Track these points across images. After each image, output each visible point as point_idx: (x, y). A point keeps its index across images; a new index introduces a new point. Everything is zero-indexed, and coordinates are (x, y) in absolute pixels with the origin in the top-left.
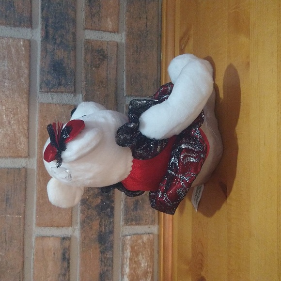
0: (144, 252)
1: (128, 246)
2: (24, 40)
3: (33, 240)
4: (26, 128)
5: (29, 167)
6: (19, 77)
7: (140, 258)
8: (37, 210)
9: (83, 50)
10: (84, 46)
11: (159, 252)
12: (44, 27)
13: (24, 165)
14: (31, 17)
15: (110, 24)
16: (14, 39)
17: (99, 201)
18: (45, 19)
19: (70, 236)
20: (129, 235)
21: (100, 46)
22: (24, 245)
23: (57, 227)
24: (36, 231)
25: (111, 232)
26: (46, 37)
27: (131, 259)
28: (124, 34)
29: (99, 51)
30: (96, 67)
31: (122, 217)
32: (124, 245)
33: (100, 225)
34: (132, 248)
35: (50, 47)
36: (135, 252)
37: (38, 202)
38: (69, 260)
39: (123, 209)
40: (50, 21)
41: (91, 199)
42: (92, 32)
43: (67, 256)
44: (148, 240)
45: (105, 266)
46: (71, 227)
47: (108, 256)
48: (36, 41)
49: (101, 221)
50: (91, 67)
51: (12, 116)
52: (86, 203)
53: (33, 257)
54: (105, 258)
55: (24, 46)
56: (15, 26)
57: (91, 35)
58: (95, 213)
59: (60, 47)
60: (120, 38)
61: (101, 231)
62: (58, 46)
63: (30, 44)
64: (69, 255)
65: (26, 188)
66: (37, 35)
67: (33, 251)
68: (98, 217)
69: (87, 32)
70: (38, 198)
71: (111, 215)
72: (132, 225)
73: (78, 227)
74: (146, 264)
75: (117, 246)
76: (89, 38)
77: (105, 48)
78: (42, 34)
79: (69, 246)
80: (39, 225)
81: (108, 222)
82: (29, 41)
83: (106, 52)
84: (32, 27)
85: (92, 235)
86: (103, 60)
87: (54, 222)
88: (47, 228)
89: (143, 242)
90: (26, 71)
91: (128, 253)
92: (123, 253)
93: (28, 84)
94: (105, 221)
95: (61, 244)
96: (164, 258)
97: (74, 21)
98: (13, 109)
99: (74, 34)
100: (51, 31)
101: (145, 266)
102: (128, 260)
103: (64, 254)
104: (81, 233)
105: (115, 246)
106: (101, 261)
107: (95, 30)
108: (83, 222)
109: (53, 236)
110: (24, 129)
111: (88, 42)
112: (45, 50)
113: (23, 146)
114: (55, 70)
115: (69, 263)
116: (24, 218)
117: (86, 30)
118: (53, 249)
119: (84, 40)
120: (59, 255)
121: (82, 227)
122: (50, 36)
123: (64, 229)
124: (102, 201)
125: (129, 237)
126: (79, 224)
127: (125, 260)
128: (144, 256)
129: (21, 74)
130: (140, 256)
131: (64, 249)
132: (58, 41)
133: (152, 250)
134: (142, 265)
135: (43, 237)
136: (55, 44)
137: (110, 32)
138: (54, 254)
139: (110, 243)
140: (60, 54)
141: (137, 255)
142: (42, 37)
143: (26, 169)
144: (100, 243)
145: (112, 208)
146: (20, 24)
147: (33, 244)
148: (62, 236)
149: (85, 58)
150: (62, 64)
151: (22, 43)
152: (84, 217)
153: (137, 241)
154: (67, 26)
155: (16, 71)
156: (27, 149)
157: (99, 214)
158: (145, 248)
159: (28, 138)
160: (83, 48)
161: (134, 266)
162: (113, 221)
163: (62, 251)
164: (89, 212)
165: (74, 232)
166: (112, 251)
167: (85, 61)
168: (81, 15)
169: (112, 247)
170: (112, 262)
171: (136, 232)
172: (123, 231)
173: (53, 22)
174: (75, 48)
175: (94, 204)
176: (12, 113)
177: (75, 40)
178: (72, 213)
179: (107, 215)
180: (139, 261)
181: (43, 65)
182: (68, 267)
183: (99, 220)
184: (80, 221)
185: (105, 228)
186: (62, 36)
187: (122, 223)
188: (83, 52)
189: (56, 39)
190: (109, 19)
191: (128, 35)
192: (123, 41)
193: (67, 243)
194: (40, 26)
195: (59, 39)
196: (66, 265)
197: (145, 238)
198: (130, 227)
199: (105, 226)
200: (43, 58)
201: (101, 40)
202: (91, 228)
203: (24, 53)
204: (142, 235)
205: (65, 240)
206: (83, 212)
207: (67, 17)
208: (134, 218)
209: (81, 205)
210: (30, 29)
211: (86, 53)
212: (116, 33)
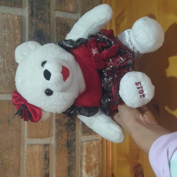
0: (94, 152)
1: (85, 148)
2: (18, 16)
3: (26, 147)
6: (15, 40)
7: (92, 156)
8: (28, 127)
9: (55, 24)
10: (56, 21)
12: (30, 8)
15: (71, 7)
16: (11, 15)
17: (67, 120)
18: (31, 3)
19: (48, 144)
20: (85, 142)
21: (65, 21)
23: (41, 138)
24: (27, 141)
25: (74, 140)
26: (32, 15)
27: (86, 157)
28: (79, 14)
29: (65, 25)
30: (63, 35)
31: (80, 130)
32: (82, 148)
33: (67, 136)
34: (87, 149)
35: (34, 21)
36: (89, 152)
38: (48, 159)
40: (34, 4)
41: (61, 119)
42: (60, 12)
43: (47, 156)
44: (97, 144)
45: (71, 162)
46: (49, 138)
47: (73, 155)
48: (25, 17)
49: (68, 133)
50: (60, 34)
51: (11, 66)
52: (58, 122)
53: (25, 158)
54: (71, 156)
55: (18, 20)
56: (11, 6)
57: (59, 14)
58: (64, 128)
59: (41, 21)
60: (77, 17)
61: (68, 140)
62: (40, 20)
64: (49, 156)
66: (25, 13)
67: (26, 154)
68: (66, 131)
69: (57, 12)
71: (74, 129)
72: (87, 135)
74: (96, 159)
75: (78, 148)
76: (58, 16)
77: (68, 23)
78: (29, 12)
79: (49, 150)
80: (29, 137)
81: (72, 133)
82: (21, 16)
83: (69, 26)
84: (22, 7)
85: (63, 142)
87: (39, 135)
88: (34, 139)
89: (93, 146)
90: (19, 36)
91: (85, 153)
92: (82, 153)
95: (44, 149)
96: (107, 155)
97: (49, 5)
98: (12, 61)
99: (49, 13)
100: (35, 10)
101: (95, 160)
102: (85, 157)
103: (45, 155)
104: (56, 142)
106: (69, 158)
107: (63, 11)
108: (57, 134)
109: (38, 144)
111: (58, 18)
112: (31, 23)
114: (38, 36)
115: (49, 161)
116: (20, 133)
117: (56, 11)
118: (38, 153)
119: (55, 17)
121: (57, 138)
122: (35, 14)
123: (45, 139)
124: (69, 121)
126: (54, 136)
127: (83, 157)
128: (94, 154)
129: (16, 38)
130: (92, 154)
131: (46, 152)
132: (40, 17)
133: (99, 151)
134: (93, 160)
135: (32, 145)
136: (37, 19)
137: (71, 13)
138: (39, 155)
139: (73, 147)
140: (41, 25)
141: (90, 154)
142: (29, 14)
144: (68, 147)
145: (75, 125)
146: (15, 5)
147: (26, 150)
148: (44, 144)
149: (56, 29)
150: (42, 32)
151: (16, 18)
152: (58, 130)
153: (90, 145)
154: (45, 8)
155: (13, 36)
157: (67, 129)
158: (95, 149)
161: (88, 161)
162: (75, 133)
163: (44, 154)
164: (61, 127)
165: (51, 141)
166: (75, 152)
167: (57, 31)
168: (53, 1)
169: (75, 149)
170: (75, 159)
171: (89, 140)
172: (81, 139)
173: (36, 5)
174: (50, 22)
175: (64, 122)
176: (11, 63)
177: (49, 17)
178: (50, 129)
181: (31, 32)
182: (48, 163)
183: (67, 133)
184: (55, 134)
185: (71, 138)
186: (42, 14)
187: (80, 134)
189: (38, 16)
190: (70, 4)
193: (47, 148)
194: (27, 7)
196: (47, 162)
197: (95, 143)
198: (85, 136)
199: (71, 136)
200: (30, 28)
201: (66, 17)
202: (62, 138)
203: (18, 24)
204: (93, 141)
205: (46, 146)
206: (57, 128)
207: (45, 2)
208: (88, 131)
209: (56, 123)
210: (20, 9)
211: (57, 25)
212: (75, 14)
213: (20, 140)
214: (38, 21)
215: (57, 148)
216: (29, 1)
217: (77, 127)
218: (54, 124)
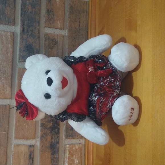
0: (76, 155)
1: (67, 151)
2: (10, 32)
3: (13, 146)
4: (10, 82)
5: (11, 104)
6: (7, 53)
7: (74, 158)
8: (15, 129)
9: (44, 39)
10: (45, 37)
11: (85, 155)
12: (22, 25)
13: (9, 103)
14: (15, 19)
15: (59, 24)
16: (4, 31)
17: (51, 125)
18: (23, 21)
19: (34, 145)
20: (68, 145)
21: (53, 37)
22: (7, 150)
23: (27, 139)
24: (15, 142)
25: (58, 143)
26: (23, 31)
27: (69, 159)
28: (67, 30)
29: (52, 39)
30: (51, 48)
31: (64, 134)
32: (65, 150)
33: (51, 138)
34: (70, 152)
35: (25, 36)
36: (71, 155)
37: (16, 124)
38: (33, 159)
39: (65, 130)
40: (26, 22)
41: (46, 123)
42: (49, 29)
43: (32, 156)
44: (79, 147)
45: (54, 162)
46: (34, 140)
47: (56, 157)
48: (17, 33)
49: (52, 136)
50: (48, 48)
51: (2, 75)
52: (43, 126)
53: (12, 157)
54: (54, 158)
55: (10, 35)
56: (5, 24)
57: (48, 31)
58: (49, 131)
60: (65, 32)
61: (52, 142)
62: (30, 36)
63: (14, 35)
64: (33, 156)
65: (9, 117)
66: (18, 29)
67: (12, 153)
68: (50, 134)
70: (16, 122)
71: (58, 133)
72: (70, 138)
74: (78, 161)
75: (61, 151)
77: (56, 38)
78: (20, 29)
79: (33, 151)
80: (16, 138)
81: (56, 137)
82: (13, 33)
83: (57, 40)
84: (15, 25)
85: (47, 144)
86: (55, 45)
87: (25, 136)
88: (21, 140)
89: (76, 149)
90: (11, 50)
91: (67, 155)
92: (65, 155)
93: (12, 57)
94: (54, 136)
95: (29, 149)
96: (88, 158)
97: (39, 23)
98: (3, 71)
99: (39, 30)
100: (26, 27)
101: (77, 162)
102: (67, 159)
103: (30, 155)
104: (40, 144)
105: (60, 151)
106: (52, 159)
107: (51, 28)
108: (42, 137)
109: (24, 145)
110: (9, 82)
111: (46, 34)
112: (22, 38)
113: (8, 92)
114: (27, 50)
115: (33, 161)
116: (8, 134)
117: (46, 28)
118: (24, 152)
119: (44, 33)
120: (27, 156)
121: (41, 140)
122: (25, 31)
123: (31, 140)
124: (53, 125)
125: (68, 146)
126: (39, 138)
127: (66, 159)
128: (76, 157)
129: (8, 52)
130: (74, 156)
131: (31, 152)
132: (30, 33)
133: (81, 154)
134: (75, 162)
135: (18, 145)
136: (28, 35)
137: (59, 29)
138: (25, 155)
139: (57, 149)
140: (31, 41)
141: (72, 156)
142: (21, 31)
143: (9, 106)
144: (51, 149)
145: (59, 129)
146: (8, 23)
147: (13, 149)
148: (30, 145)
149: (45, 43)
150: (32, 46)
151: (9, 34)
152: (43, 133)
153: (72, 148)
154: (35, 25)
155: (5, 50)
156: (11, 94)
157: (51, 132)
158: (77, 152)
159: (11, 87)
160: (44, 38)
161: (70, 162)
162: (59, 136)
163: (29, 153)
164: (45, 131)
165: (36, 142)
166: (58, 154)
167: (45, 45)
168: (43, 20)
169: (58, 151)
170: (58, 160)
171: (72, 143)
172: (64, 142)
173: (27, 23)
174: (39, 37)
175: (48, 126)
176: (3, 73)
177: (39, 33)
178: (35, 131)
179: (55, 133)
180: (73, 159)
181: (21, 47)
182: (33, 162)
183: (51, 136)
184: (40, 136)
185: (54, 140)
186: (32, 31)
187: (64, 137)
188: (44, 40)
189: (28, 32)
190: (58, 22)
191: (69, 31)
192: (67, 34)
193: (32, 149)
194: (19, 25)
195: (30, 32)
196: (31, 161)
197: (77, 146)
198: (68, 140)
199: (54, 139)
200: (21, 42)
201: (54, 33)
202: (46, 140)
203: (10, 39)
204: (75, 145)
205: (31, 147)
206: (41, 131)
207: (35, 20)
208: (71, 135)
209: (41, 127)
210: (14, 26)
211: (45, 40)
212: (63, 30)
213: (7, 140)
214: (28, 36)
215: (41, 149)
216: (21, 20)
217: (61, 131)
218: (39, 127)
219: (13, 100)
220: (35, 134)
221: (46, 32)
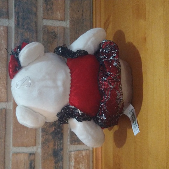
0: (83, 162)
1: (73, 158)
2: (4, 27)
3: (11, 155)
4: (5, 83)
5: (7, 108)
7: (81, 166)
8: (13, 136)
10: (43, 30)
11: (93, 162)
12: (16, 18)
13: (5, 107)
14: (8, 12)
15: (59, 15)
17: (54, 129)
18: (17, 13)
19: (34, 152)
20: (74, 151)
21: (53, 29)
22: (4, 159)
23: (27, 146)
24: (13, 149)
25: (62, 149)
26: (18, 25)
27: (74, 167)
28: (68, 22)
29: (52, 33)
30: (50, 43)
31: (68, 140)
32: (70, 157)
33: (54, 145)
34: (75, 159)
35: (20, 30)
36: (77, 162)
37: (13, 130)
39: (69, 135)
40: (20, 14)
41: (48, 128)
42: (48, 20)
43: (33, 165)
44: (86, 154)
46: (35, 147)
47: (60, 165)
48: (11, 27)
49: (55, 142)
50: (47, 43)
52: (45, 131)
53: (10, 166)
54: (58, 166)
55: (3, 30)
57: (48, 23)
58: (51, 137)
59: (27, 31)
60: (66, 24)
61: (55, 149)
63: (7, 29)
64: (34, 164)
65: (6, 122)
66: (12, 23)
67: (11, 162)
68: (52, 140)
69: (44, 21)
70: (14, 128)
71: (62, 138)
72: (75, 144)
73: (40, 146)
75: (66, 158)
76: (46, 24)
77: (56, 31)
78: (15, 23)
79: (34, 159)
80: (14, 145)
81: (59, 143)
82: (7, 27)
83: (57, 33)
84: (9, 18)
85: (49, 151)
86: (55, 38)
87: (24, 143)
88: (20, 147)
89: (82, 155)
90: (5, 46)
91: (73, 163)
92: (70, 163)
93: (6, 55)
94: (57, 142)
95: (29, 157)
97: (36, 14)
99: (36, 22)
100: (21, 21)
102: (73, 167)
103: (31, 164)
104: (42, 151)
106: (55, 168)
107: (50, 19)
108: (43, 143)
109: (24, 153)
110: (4, 83)
111: (45, 27)
112: (17, 33)
113: (3, 95)
116: (5, 141)
117: (44, 20)
118: (23, 161)
119: (42, 26)
120: (28, 165)
121: (43, 147)
122: (21, 24)
123: (31, 147)
125: (73, 153)
126: (40, 144)
127: (71, 167)
128: (83, 165)
129: (2, 49)
130: (81, 164)
131: (31, 161)
132: (26, 27)
133: (89, 161)
135: (17, 153)
136: (23, 28)
137: (60, 20)
138: (24, 164)
139: (61, 157)
140: (27, 35)
141: (79, 164)
142: (15, 24)
143: (5, 110)
144: (54, 156)
145: (62, 134)
146: (1, 16)
147: (11, 158)
148: (30, 153)
149: (43, 37)
151: (2, 28)
152: (44, 139)
153: (78, 155)
154: (31, 17)
156: (6, 96)
157: (53, 138)
159: (7, 89)
160: (42, 31)
162: (63, 142)
164: (47, 137)
165: (37, 149)
166: (63, 162)
167: (43, 39)
168: (41, 10)
169: (62, 159)
170: (63, 168)
171: (78, 149)
172: (69, 148)
173: (22, 15)
174: (36, 31)
175: (50, 131)
177: (36, 26)
178: (36, 137)
179: (59, 138)
180: (80, 168)
181: (16, 42)
184: (41, 143)
185: (57, 147)
186: (28, 24)
187: (68, 143)
188: (42, 33)
189: (24, 26)
190: (58, 12)
191: (70, 22)
192: (68, 26)
193: (32, 157)
194: (14, 18)
195: (26, 25)
197: (84, 153)
198: (74, 145)
199: (58, 145)
200: (16, 38)
201: (54, 25)
202: (49, 147)
203: (3, 35)
204: (82, 151)
205: (31, 155)
206: (43, 137)
207: (31, 11)
208: (76, 140)
209: (42, 132)
210: (7, 20)
211: (44, 34)
212: (63, 21)
213: (5, 148)
214: (24, 30)
215: (43, 157)
216: (15, 12)
217: (65, 136)
218: (40, 132)
219: (9, 103)
220: (36, 140)
221: (44, 24)
